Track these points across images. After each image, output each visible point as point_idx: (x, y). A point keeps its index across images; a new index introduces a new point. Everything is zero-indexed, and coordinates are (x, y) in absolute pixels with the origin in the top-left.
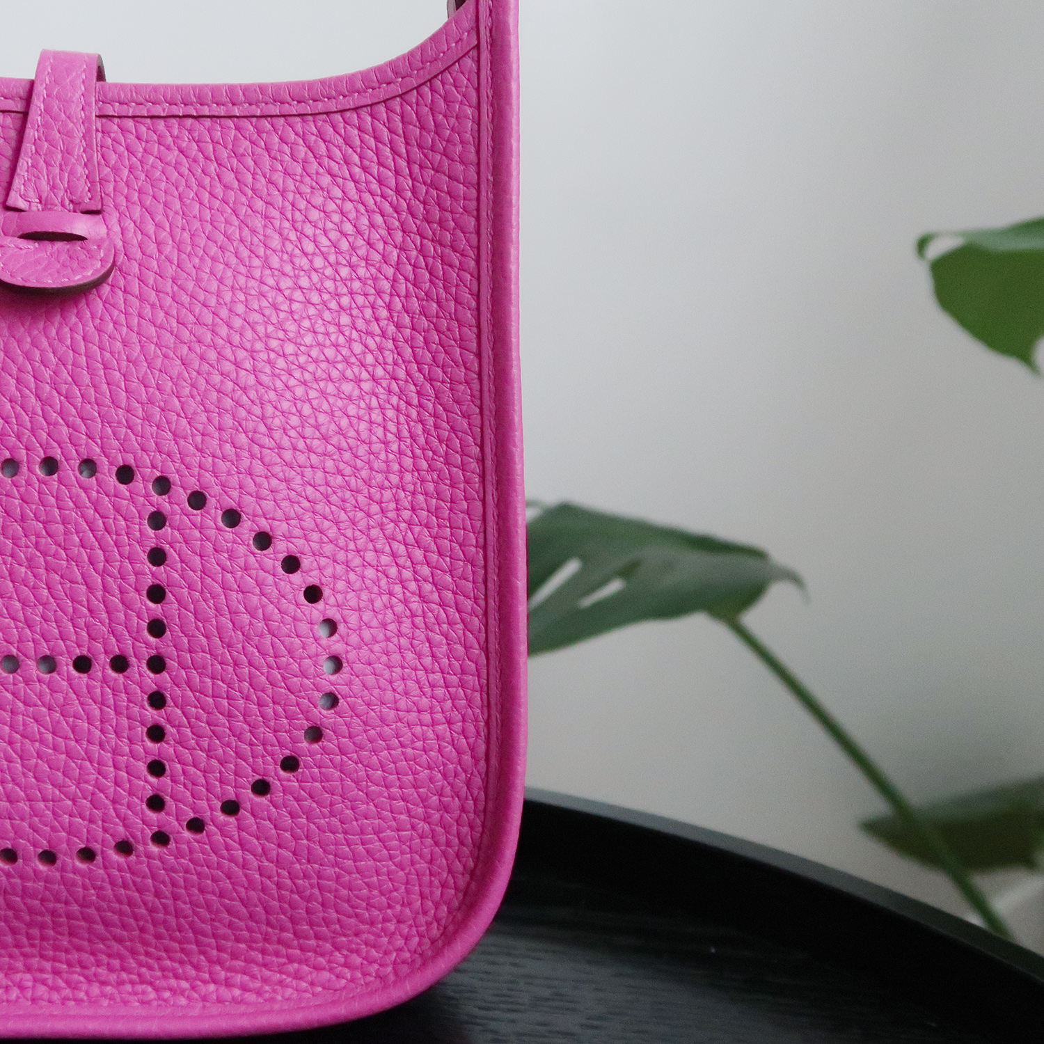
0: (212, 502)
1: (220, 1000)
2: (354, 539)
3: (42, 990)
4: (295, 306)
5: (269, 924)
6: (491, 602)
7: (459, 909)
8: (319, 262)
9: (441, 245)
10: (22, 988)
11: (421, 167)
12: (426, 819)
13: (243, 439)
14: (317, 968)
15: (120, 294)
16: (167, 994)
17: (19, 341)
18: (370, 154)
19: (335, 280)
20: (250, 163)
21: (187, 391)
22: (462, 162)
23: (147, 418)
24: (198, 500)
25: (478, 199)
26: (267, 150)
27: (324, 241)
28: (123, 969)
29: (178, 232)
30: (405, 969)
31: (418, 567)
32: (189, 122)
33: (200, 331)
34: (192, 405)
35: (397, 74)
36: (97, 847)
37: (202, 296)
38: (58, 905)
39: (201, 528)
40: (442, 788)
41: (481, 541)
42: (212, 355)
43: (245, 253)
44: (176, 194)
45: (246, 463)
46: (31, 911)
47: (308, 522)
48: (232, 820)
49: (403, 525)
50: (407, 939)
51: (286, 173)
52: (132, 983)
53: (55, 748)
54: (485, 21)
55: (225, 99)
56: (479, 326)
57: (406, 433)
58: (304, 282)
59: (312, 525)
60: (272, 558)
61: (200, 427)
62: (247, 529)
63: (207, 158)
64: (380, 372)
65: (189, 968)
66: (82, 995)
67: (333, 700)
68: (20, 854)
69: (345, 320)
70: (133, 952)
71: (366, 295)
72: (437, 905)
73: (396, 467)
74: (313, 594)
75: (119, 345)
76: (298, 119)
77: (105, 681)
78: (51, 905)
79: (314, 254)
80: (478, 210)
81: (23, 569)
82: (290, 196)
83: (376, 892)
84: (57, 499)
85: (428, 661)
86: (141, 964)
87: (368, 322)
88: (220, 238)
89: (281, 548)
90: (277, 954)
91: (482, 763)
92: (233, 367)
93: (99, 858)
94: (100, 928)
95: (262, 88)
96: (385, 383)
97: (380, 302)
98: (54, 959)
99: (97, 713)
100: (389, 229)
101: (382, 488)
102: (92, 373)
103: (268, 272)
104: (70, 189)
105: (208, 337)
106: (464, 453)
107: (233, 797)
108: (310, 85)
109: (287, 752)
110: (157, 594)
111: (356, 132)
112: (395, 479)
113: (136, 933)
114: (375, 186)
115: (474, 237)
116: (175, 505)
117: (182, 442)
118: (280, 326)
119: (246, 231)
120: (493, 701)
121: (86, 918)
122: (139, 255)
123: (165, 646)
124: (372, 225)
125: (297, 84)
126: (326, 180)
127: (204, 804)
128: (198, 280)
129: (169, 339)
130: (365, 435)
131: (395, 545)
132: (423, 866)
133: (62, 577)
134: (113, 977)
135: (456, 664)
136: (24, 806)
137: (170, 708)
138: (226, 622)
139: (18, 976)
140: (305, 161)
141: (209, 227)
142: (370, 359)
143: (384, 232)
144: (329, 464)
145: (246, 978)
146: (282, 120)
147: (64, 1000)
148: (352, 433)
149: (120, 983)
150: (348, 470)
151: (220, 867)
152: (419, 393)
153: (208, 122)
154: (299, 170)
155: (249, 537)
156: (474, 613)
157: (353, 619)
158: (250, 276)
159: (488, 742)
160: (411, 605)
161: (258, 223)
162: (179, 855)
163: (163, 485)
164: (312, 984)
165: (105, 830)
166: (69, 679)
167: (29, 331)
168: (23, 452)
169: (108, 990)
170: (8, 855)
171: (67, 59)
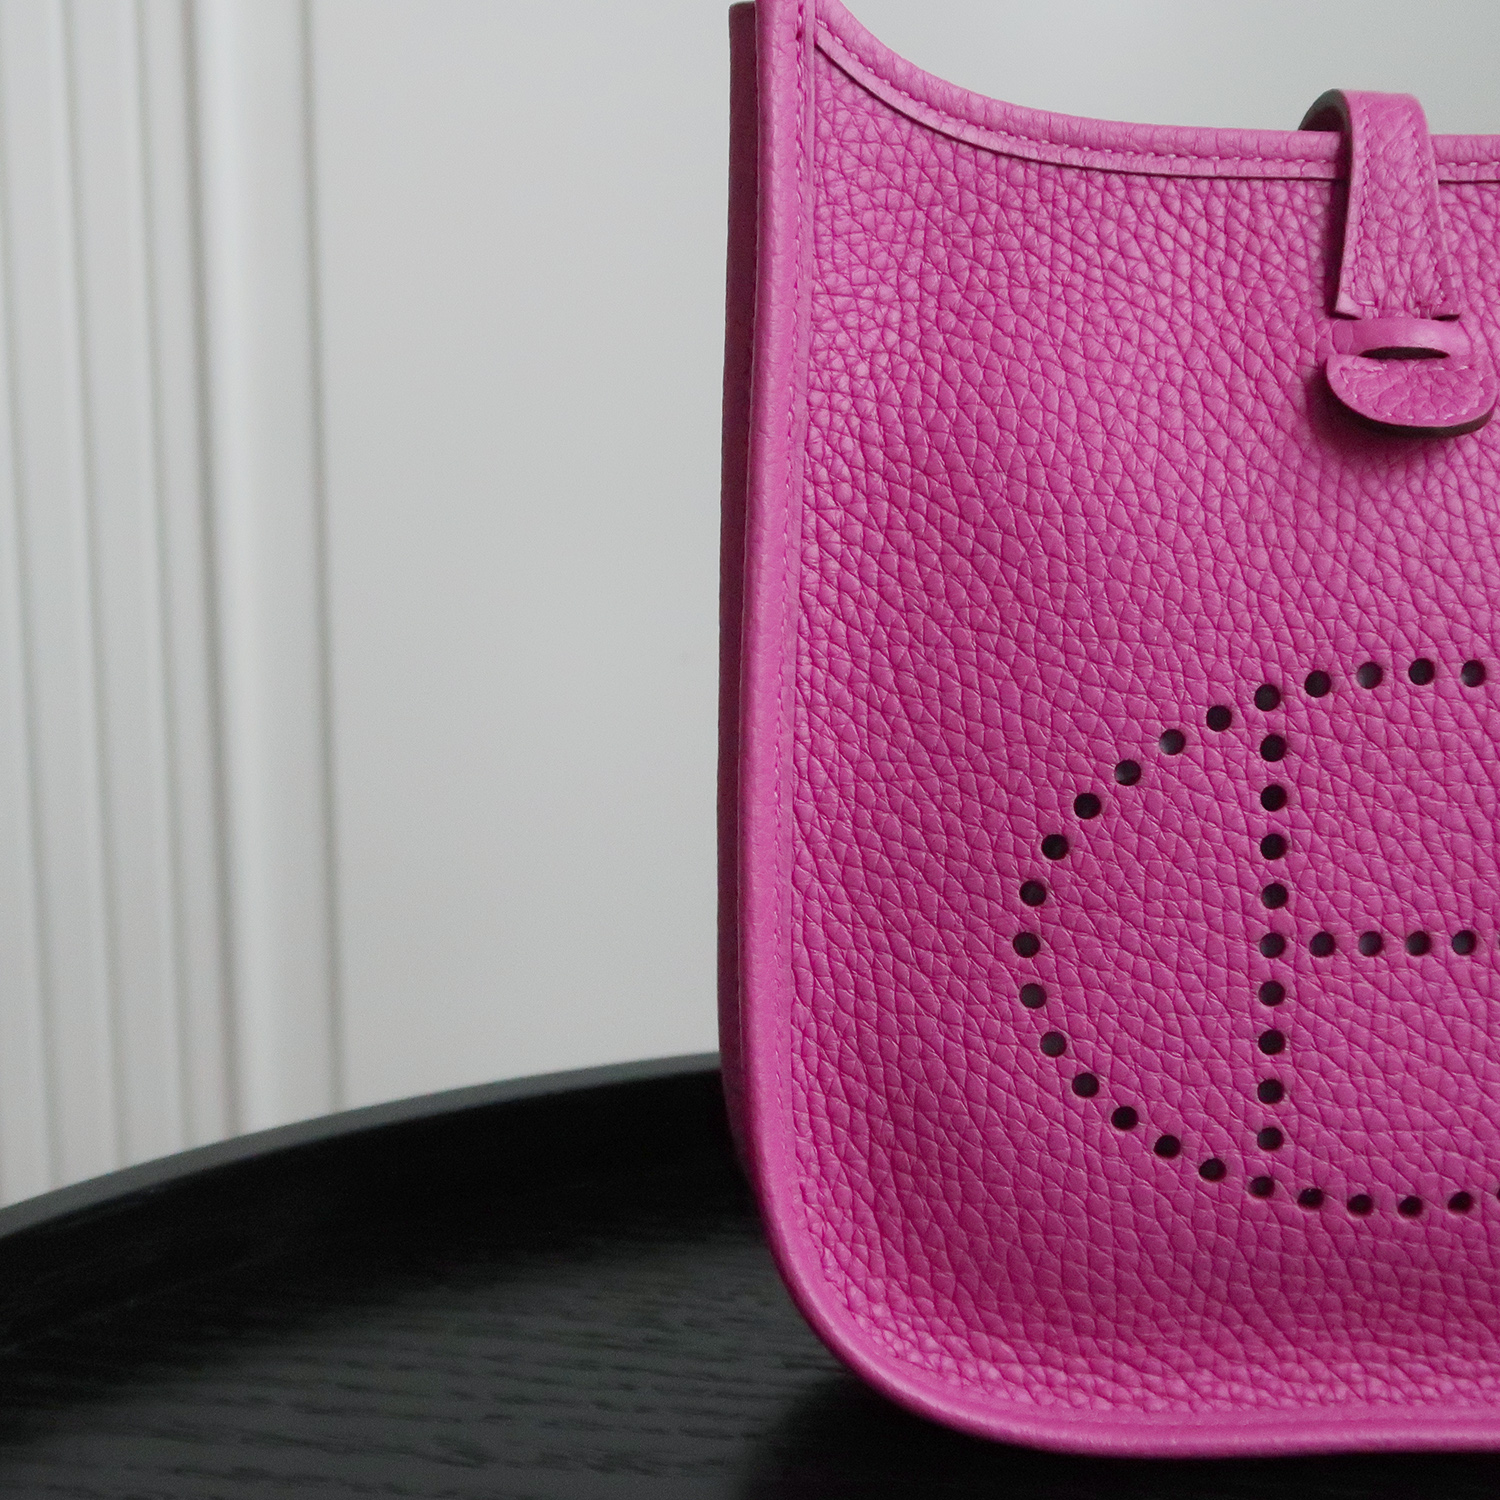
3: (1376, 1385)
10: (1348, 1381)
17: (1375, 500)
28: (1484, 1356)
36: (1476, 1191)
38: (1414, 1270)
46: (1375, 1277)
53: (1428, 1057)
66: (1430, 1391)
68: (1377, 1201)
77: (1492, 962)
78: (1403, 1270)
81: (1388, 814)
84: (1434, 716)
93: (1477, 1206)
94: (1460, 1301)
98: (1394, 1343)
99: (1482, 1008)
104: (1413, 284)
121: (1445, 1286)
133: (1440, 823)
134: (1468, 1367)
136: (1384, 1136)
139: (1342, 1368)
147: (1409, 1399)
149: (1479, 1375)
165: (1488, 1167)
166: (1447, 964)
167: (1386, 485)
168: (1388, 652)
169: (1463, 1383)
170: (1361, 1204)
171: (1380, 104)
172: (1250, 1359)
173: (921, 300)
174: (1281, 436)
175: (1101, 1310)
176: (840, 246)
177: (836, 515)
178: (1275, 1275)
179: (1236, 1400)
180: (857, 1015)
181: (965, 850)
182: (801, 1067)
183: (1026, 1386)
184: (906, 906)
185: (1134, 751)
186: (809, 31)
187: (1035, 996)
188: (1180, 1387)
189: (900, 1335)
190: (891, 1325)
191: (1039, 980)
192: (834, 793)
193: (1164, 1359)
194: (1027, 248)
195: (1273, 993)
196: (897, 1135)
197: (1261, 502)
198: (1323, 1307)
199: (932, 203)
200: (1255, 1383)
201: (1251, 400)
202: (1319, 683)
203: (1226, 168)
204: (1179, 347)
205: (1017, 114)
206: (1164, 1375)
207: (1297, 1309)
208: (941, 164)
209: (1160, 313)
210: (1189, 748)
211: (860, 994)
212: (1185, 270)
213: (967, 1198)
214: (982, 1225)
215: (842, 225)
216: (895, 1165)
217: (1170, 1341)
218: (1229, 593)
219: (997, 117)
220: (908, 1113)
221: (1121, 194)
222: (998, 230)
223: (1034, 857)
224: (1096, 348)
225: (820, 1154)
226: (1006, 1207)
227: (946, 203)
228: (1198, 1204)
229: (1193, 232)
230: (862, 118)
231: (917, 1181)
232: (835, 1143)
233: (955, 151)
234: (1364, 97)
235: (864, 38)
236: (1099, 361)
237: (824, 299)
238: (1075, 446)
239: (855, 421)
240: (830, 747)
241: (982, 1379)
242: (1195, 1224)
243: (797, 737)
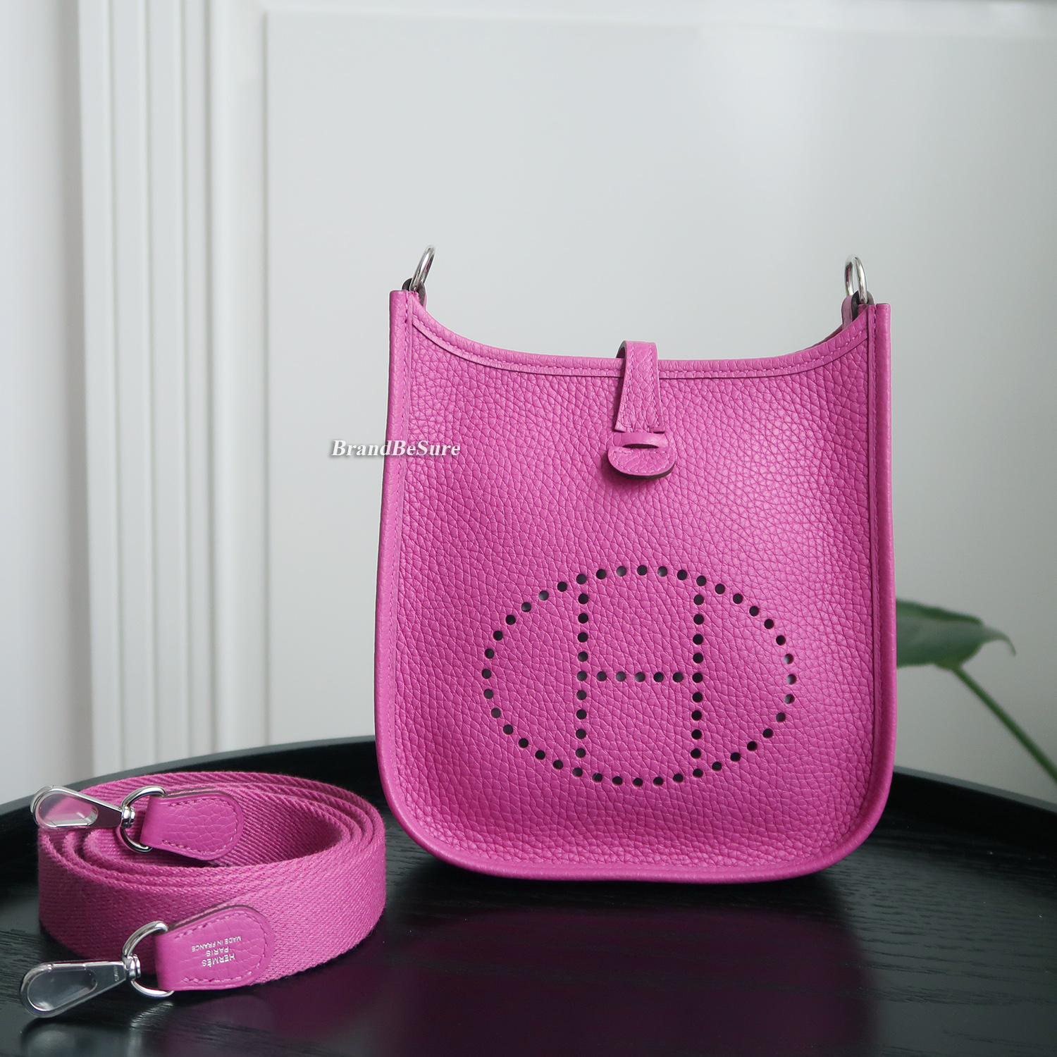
0: (728, 589)
1: (725, 865)
2: (801, 610)
3: (629, 857)
4: (769, 483)
5: (753, 823)
6: (876, 646)
7: (857, 817)
8: (780, 458)
9: (846, 448)
10: (618, 855)
11: (834, 405)
12: (839, 766)
13: (743, 556)
14: (778, 849)
15: (677, 477)
16: (696, 861)
17: (625, 503)
18: (806, 397)
19: (788, 468)
20: (741, 403)
21: (713, 530)
22: (858, 403)
23: (693, 544)
24: (720, 589)
25: (868, 423)
26: (750, 396)
27: (782, 446)
28: (673, 846)
29: (705, 442)
30: (828, 850)
31: (835, 626)
32: (707, 381)
33: (720, 497)
34: (717, 538)
35: (821, 354)
36: (664, 776)
37: (719, 477)
38: (641, 809)
39: (722, 604)
40: (848, 748)
41: (870, 612)
42: (726, 510)
43: (741, 454)
44: (702, 421)
45: (745, 569)
46: (626, 812)
47: (777, 601)
48: (736, 763)
49: (827, 603)
50: (827, 833)
51: (761, 409)
52: (677, 854)
53: (644, 723)
54: (872, 326)
55: (726, 368)
56: (868, 493)
57: (827, 552)
58: (772, 469)
59: (780, 603)
60: (759, 621)
61: (721, 549)
62: (746, 604)
63: (717, 401)
64: (813, 518)
65: (708, 847)
66: (651, 859)
67: (791, 698)
68: (624, 780)
69: (794, 489)
70: (678, 837)
71: (805, 476)
72: (844, 815)
73: (822, 570)
74: (781, 640)
75: (677, 505)
76: (767, 379)
77: (670, 686)
78: (637, 809)
79: (777, 454)
80: (868, 429)
81: (628, 626)
82: (763, 422)
83: (811, 807)
84: (647, 588)
85: (841, 678)
86: (682, 844)
87: (806, 491)
88: (727, 445)
89: (764, 615)
90: (756, 840)
91: (871, 736)
92: (738, 517)
93: (665, 783)
94: (661, 822)
95: (747, 362)
96: (816, 524)
97: (812, 480)
98: (636, 840)
99: (666, 703)
100: (817, 439)
101: (815, 582)
102: (664, 520)
103: (753, 464)
104: (647, 419)
105: (724, 501)
106: (860, 562)
107: (738, 751)
108: (773, 360)
109: (767, 727)
110: (698, 639)
111: (798, 385)
112: (821, 577)
113: (681, 826)
114: (808, 415)
115: (865, 444)
116: (708, 591)
117: (712, 557)
118: (761, 493)
119: (741, 442)
120: (876, 700)
121: (655, 817)
122: (685, 456)
123: (702, 667)
124: (807, 437)
125: (765, 359)
126: (782, 413)
127: (722, 754)
128: (717, 470)
129: (704, 502)
130: (806, 553)
131: (822, 614)
132: (836, 792)
133: (649, 630)
134: (667, 850)
135: (856, 680)
136: (627, 753)
137: (706, 702)
138: (735, 654)
139: (615, 849)
140: (771, 402)
141: (721, 440)
142: (807, 511)
143: (813, 441)
144: (788, 569)
145: (739, 853)
146: (758, 380)
147: (641, 862)
148: (799, 552)
149: (670, 854)
150: (797, 572)
151: (729, 790)
152: (834, 530)
153: (717, 381)
154: (767, 407)
155: (747, 609)
156: (866, 652)
157: (801, 654)
158: (744, 467)
159: (873, 724)
160: (831, 647)
161: (746, 437)
162: (707, 782)
163: (702, 581)
164: (775, 857)
165: (669, 767)
166: (652, 685)
167: (630, 497)
168: (629, 562)
169: (664, 857)
170: (618, 780)
171: (640, 347)
172: (578, 844)
173: (454, 422)
174: (591, 477)
175: (516, 821)
176: (421, 401)
177: (417, 505)
178: (585, 809)
179: (571, 860)
180: (421, 701)
181: (464, 636)
182: (399, 721)
183: (487, 851)
184: (441, 658)
185: (529, 599)
186: (410, 319)
187: (489, 694)
188: (549, 854)
189: (437, 829)
190: (433, 825)
191: (491, 688)
192: (414, 613)
193: (542, 842)
194: (495, 402)
195: (582, 695)
196: (436, 748)
197: (582, 503)
198: (606, 823)
199: (459, 385)
200: (579, 854)
201: (580, 464)
202: (601, 574)
203: (577, 372)
204: (553, 442)
205: (493, 351)
206: (542, 849)
207: (595, 823)
208: (462, 370)
209: (547, 429)
210: (550, 598)
211: (422, 692)
212: (559, 412)
213: (462, 774)
214: (469, 786)
215: (423, 392)
216: (435, 761)
217: (544, 835)
218: (567, 538)
219: (485, 352)
220: (441, 739)
221: (534, 382)
222: (485, 395)
223: (490, 639)
224: (521, 442)
225: (406, 756)
226: (477, 777)
227: (465, 384)
228: (553, 778)
229: (562, 397)
230: (431, 352)
231: (443, 767)
232: (412, 751)
233: (468, 365)
234: (635, 344)
235: (432, 322)
236: (521, 447)
237: (414, 422)
238: (510, 480)
239: (426, 469)
240: (413, 595)
241: (469, 848)
242: (552, 786)
243: (399, 591)
